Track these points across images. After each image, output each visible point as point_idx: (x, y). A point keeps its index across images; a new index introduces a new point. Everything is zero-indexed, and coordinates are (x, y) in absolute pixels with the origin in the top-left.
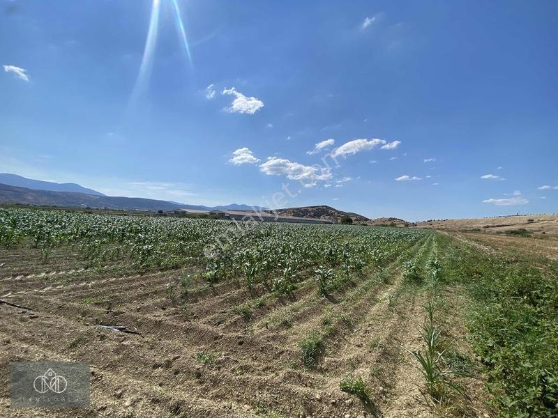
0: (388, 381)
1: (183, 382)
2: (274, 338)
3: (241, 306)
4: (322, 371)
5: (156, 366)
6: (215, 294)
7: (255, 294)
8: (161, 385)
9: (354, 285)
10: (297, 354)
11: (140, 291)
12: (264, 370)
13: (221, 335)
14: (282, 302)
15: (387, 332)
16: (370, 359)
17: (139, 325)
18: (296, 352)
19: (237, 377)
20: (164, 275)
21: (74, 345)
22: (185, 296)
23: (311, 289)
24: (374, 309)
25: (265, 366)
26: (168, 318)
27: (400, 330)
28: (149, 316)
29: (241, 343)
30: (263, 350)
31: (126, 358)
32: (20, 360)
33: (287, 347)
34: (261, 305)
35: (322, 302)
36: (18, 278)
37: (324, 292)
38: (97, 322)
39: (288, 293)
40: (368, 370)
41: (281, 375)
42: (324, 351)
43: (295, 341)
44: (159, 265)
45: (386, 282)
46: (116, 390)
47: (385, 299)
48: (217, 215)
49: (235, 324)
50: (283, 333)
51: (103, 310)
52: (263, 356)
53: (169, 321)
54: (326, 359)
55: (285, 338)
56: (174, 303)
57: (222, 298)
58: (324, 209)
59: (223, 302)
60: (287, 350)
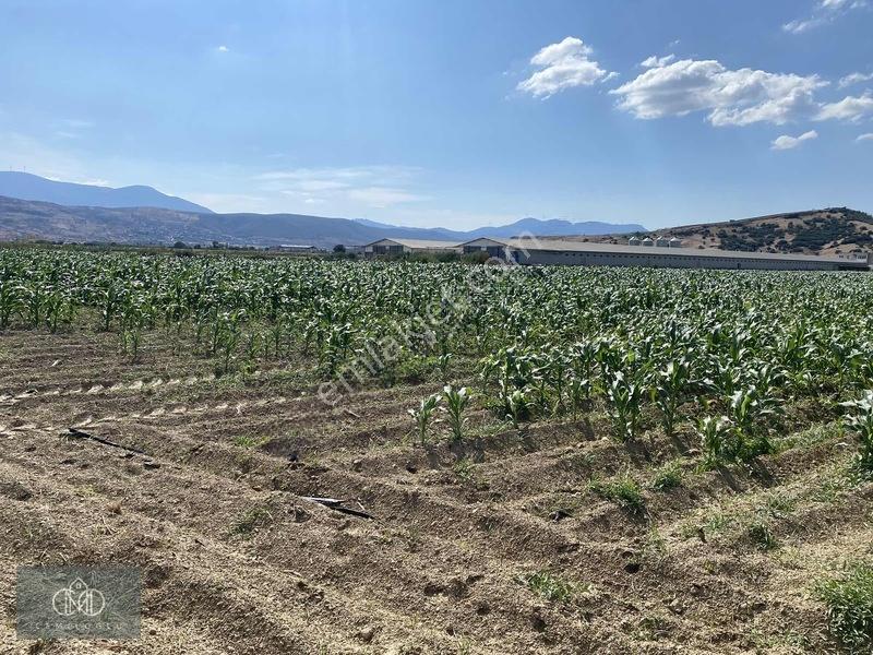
1: (502, 635)
2: (727, 569)
5: (431, 590)
6: (531, 448)
7: (643, 455)
8: (450, 631)
10: (811, 620)
11: (349, 427)
12: (715, 641)
13: (573, 541)
14: (731, 484)
17: (369, 498)
18: (806, 611)
20: (391, 397)
21: (245, 528)
22: (457, 445)
23: (820, 456)
25: (716, 631)
26: (431, 489)
28: (391, 482)
29: (633, 569)
30: (700, 592)
31: (362, 564)
32: (154, 545)
33: (771, 597)
34: (670, 485)
36: (94, 390)
38: (276, 484)
39: (747, 459)
43: (796, 583)
46: (358, 624)
49: (603, 521)
50: (755, 559)
51: (283, 461)
52: (704, 608)
53: (433, 494)
55: (761, 572)
56: (433, 458)
57: (554, 457)
58: (834, 220)
59: (556, 466)
60: (777, 605)
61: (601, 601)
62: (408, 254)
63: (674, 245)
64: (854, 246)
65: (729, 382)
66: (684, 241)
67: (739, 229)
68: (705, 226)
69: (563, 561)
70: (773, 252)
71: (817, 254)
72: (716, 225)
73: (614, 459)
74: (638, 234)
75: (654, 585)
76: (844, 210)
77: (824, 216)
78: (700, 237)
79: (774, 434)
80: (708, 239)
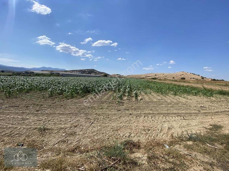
64: (95, 74)
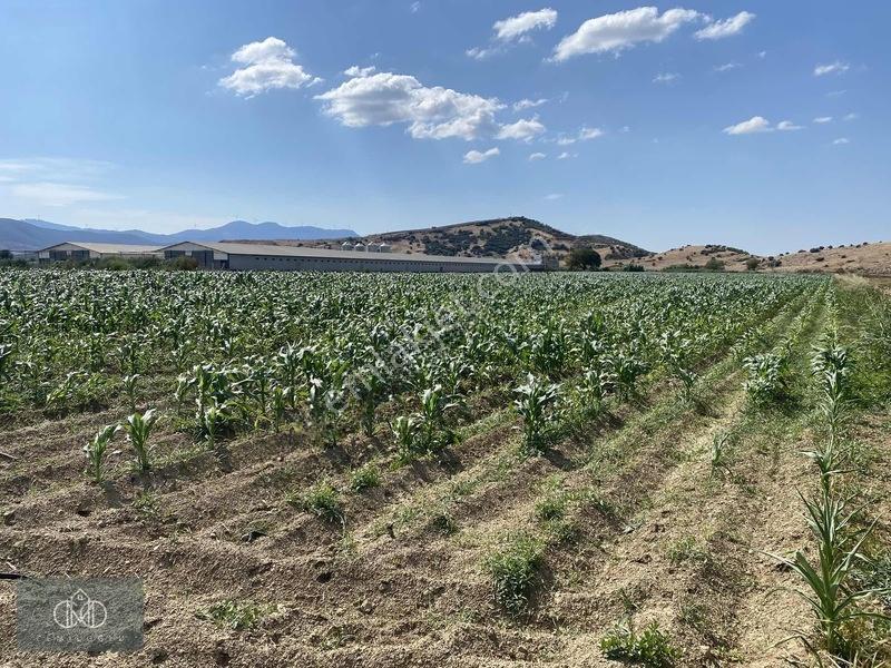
0: (720, 633)
2: (413, 560)
3: (308, 493)
4: (548, 624)
6: (227, 467)
7: (341, 459)
9: (617, 423)
10: (482, 593)
12: (397, 633)
13: (266, 562)
14: (421, 474)
15: (712, 526)
16: (670, 588)
17: (22, 555)
18: (478, 586)
19: (330, 653)
20: (62, 429)
22: (145, 475)
23: (497, 439)
24: (674, 477)
25: (397, 624)
26: (103, 533)
27: (743, 521)
28: (51, 532)
30: (387, 588)
33: (450, 579)
34: (367, 486)
35: (534, 469)
37: (538, 443)
39: (437, 450)
40: (669, 611)
41: (446, 636)
42: (550, 579)
43: (471, 561)
44: (41, 404)
45: (703, 409)
47: (701, 451)
48: (189, 259)
49: (299, 534)
50: (437, 545)
52: (391, 602)
53: (109, 539)
54: (558, 597)
55: (443, 557)
56: (112, 495)
57: (252, 475)
58: (515, 227)
59: (254, 484)
60: (454, 585)
61: (290, 619)
62: (97, 259)
63: (384, 250)
65: (423, 380)
66: (394, 246)
67: (440, 235)
68: (411, 232)
69: (254, 584)
70: (469, 256)
71: (504, 258)
72: (420, 231)
73: (315, 467)
74: (351, 240)
75: (346, 590)
76: (522, 219)
77: (507, 224)
78: (407, 243)
79: (462, 425)
80: (415, 244)
